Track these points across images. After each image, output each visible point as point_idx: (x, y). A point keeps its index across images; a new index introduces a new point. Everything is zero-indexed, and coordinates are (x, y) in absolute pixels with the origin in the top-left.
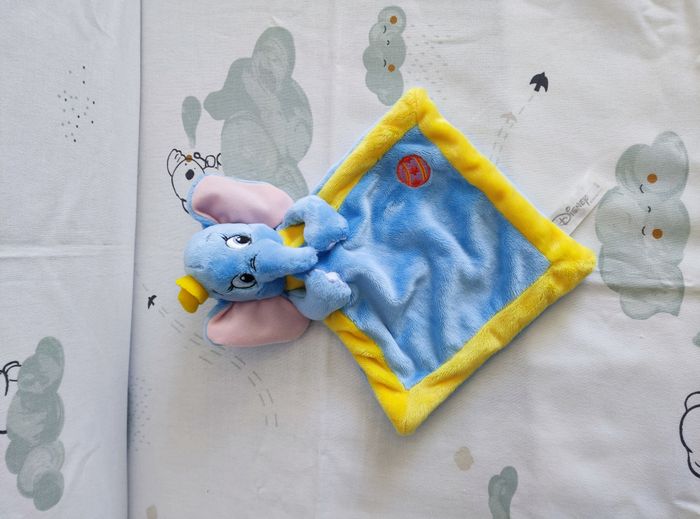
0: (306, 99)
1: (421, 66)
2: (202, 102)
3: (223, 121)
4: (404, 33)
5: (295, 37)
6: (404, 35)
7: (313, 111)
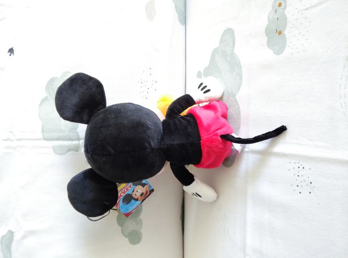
0: (239, 61)
1: (296, 27)
2: (202, 72)
4: (286, 11)
5: (235, 31)
6: (286, 12)
7: (242, 67)
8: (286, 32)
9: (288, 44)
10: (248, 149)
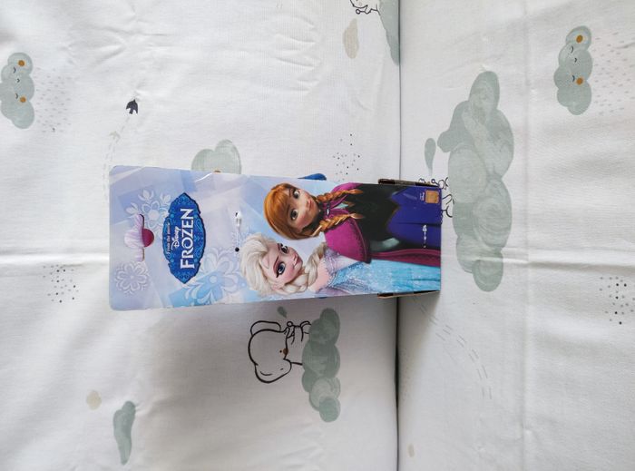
0: (509, 124)
1: (608, 73)
2: (436, 140)
3: (449, 153)
4: (590, 48)
5: (499, 76)
7: (514, 132)
8: (591, 80)
9: (594, 98)
10: (527, 260)
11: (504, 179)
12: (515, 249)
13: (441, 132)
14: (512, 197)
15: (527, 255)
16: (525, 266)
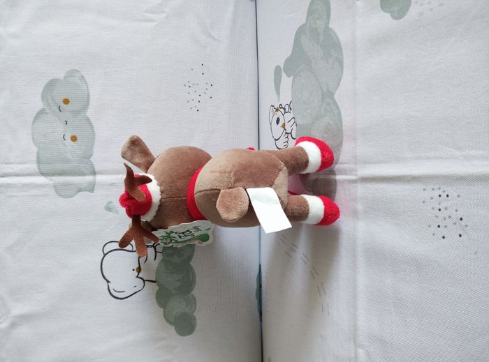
2: (282, 67)
3: (292, 77)
7: (343, 48)
10: (357, 175)
11: (336, 96)
12: (346, 166)
13: (285, 59)
14: (343, 114)
15: (356, 170)
16: (354, 182)
